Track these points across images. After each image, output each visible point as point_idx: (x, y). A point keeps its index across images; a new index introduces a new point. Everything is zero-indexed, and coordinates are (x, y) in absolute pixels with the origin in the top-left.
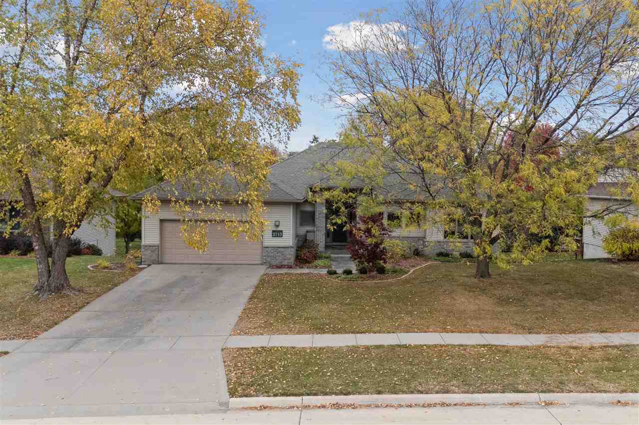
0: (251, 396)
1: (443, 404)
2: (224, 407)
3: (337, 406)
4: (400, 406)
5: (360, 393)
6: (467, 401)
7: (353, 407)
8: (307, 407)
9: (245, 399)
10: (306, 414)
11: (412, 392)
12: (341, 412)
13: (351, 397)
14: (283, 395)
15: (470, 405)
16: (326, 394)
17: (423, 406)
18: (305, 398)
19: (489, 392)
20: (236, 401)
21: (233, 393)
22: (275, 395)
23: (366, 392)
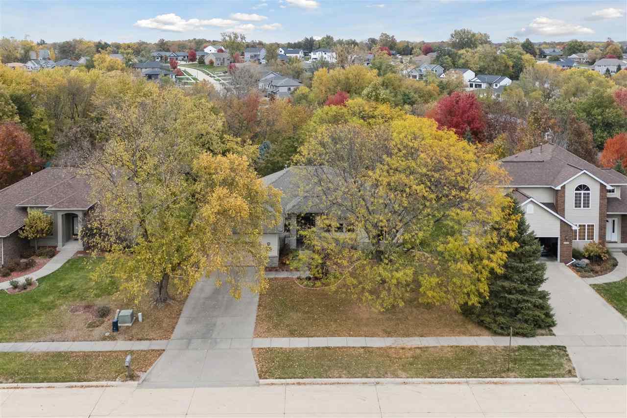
0: (267, 378)
1: (338, 383)
2: (258, 384)
3: (299, 384)
4: (322, 384)
5: (308, 378)
6: (347, 382)
7: (304, 384)
8: (288, 384)
9: (265, 380)
10: (288, 388)
11: (327, 378)
12: (300, 387)
13: (304, 379)
14: (280, 378)
15: (348, 383)
16: (295, 378)
17: (331, 384)
18: (287, 380)
19: (356, 378)
20: (262, 381)
21: (260, 377)
22: (276, 378)
23: (310, 377)
